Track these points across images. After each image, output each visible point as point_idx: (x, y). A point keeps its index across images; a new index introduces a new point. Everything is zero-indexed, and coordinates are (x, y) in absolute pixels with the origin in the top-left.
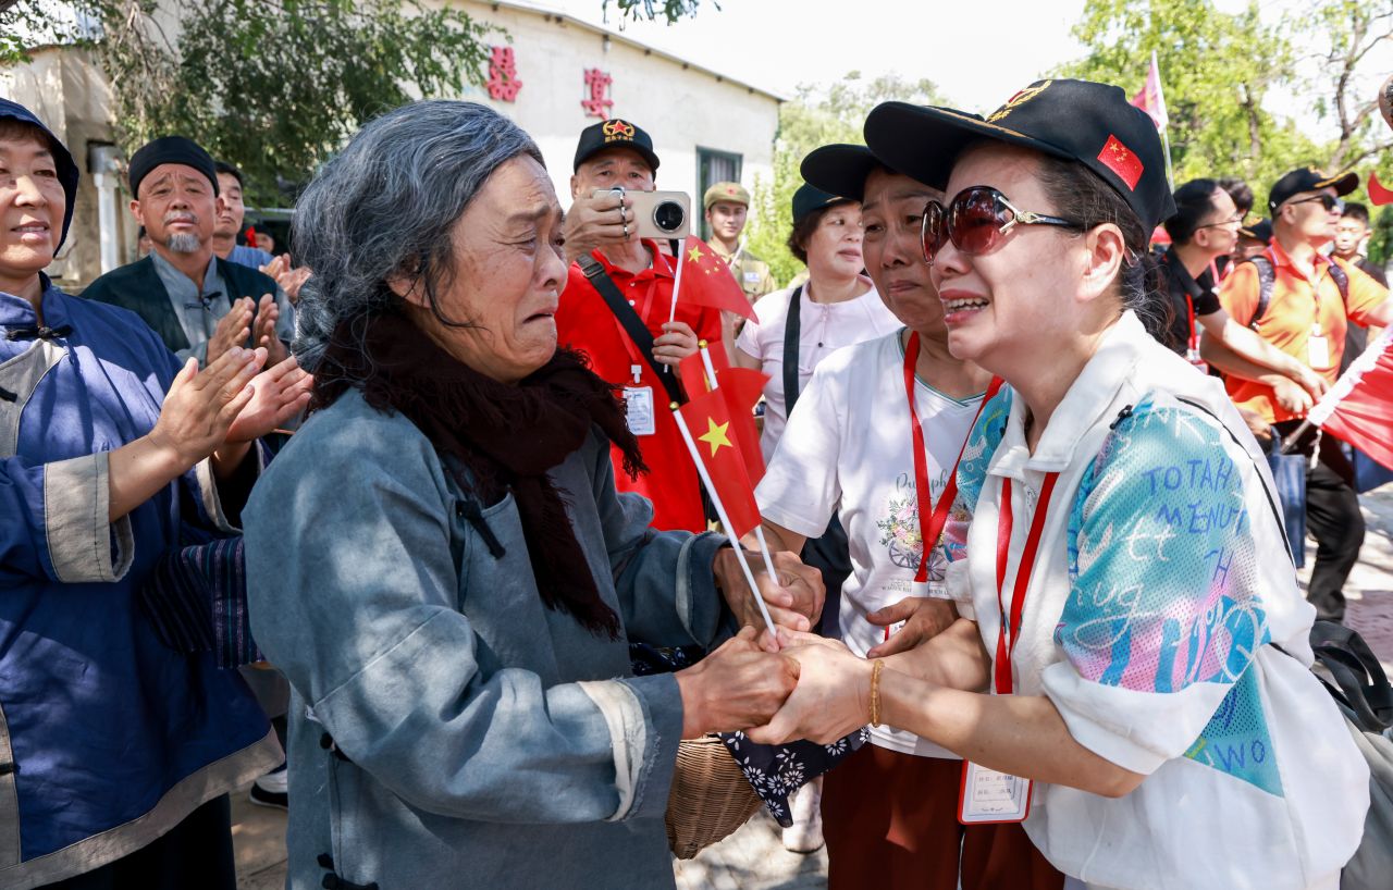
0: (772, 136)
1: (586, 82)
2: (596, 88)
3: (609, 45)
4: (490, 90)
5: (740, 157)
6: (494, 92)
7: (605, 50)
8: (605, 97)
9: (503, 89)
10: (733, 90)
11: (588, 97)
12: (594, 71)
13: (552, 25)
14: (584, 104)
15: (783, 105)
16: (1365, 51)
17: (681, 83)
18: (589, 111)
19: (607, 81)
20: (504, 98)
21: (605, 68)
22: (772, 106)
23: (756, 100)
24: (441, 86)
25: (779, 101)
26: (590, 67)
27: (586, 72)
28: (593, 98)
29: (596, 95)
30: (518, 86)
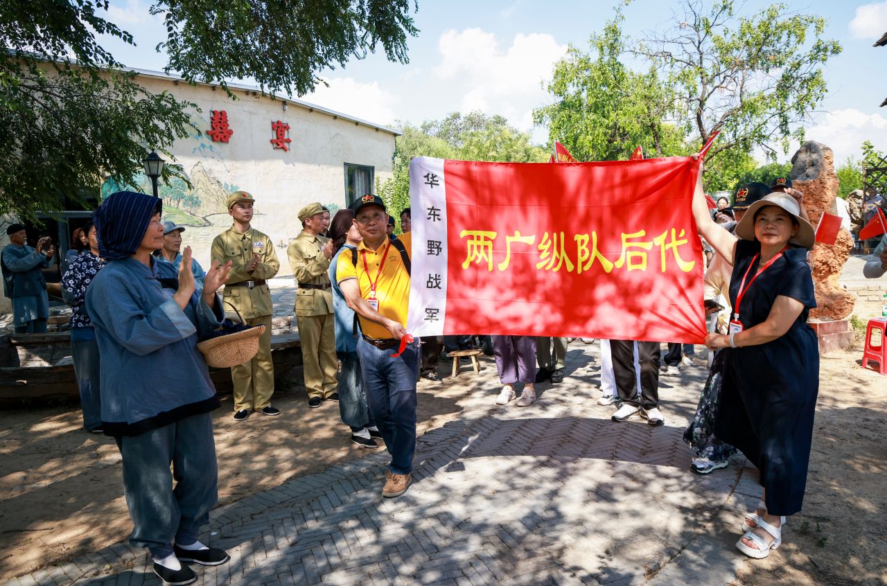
0: (392, 155)
1: (273, 129)
2: (279, 131)
3: (287, 107)
4: (212, 136)
5: (373, 168)
6: (215, 137)
7: (284, 110)
8: (286, 137)
9: (221, 135)
10: (366, 130)
11: (275, 138)
12: (278, 122)
13: (250, 97)
14: (272, 141)
15: (397, 138)
16: (709, 95)
17: (334, 127)
18: (275, 146)
19: (287, 128)
20: (221, 141)
21: (284, 120)
22: (391, 138)
23: (380, 135)
24: (161, 139)
25: (395, 135)
26: (275, 120)
27: (273, 123)
28: (278, 138)
29: (279, 136)
30: (230, 132)
